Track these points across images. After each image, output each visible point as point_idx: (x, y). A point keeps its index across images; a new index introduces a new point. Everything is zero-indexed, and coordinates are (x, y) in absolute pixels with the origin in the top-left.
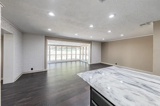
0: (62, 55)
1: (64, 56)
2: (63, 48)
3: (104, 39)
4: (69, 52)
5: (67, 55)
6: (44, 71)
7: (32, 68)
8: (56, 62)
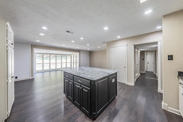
0: (50, 63)
1: (54, 65)
2: (51, 56)
3: (89, 49)
4: (59, 61)
5: (56, 63)
6: (30, 78)
7: (17, 77)
8: (43, 72)
